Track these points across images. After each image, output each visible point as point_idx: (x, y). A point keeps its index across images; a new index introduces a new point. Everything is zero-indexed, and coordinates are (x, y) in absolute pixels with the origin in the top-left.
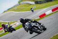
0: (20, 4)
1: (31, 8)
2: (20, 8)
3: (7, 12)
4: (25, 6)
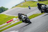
0: (25, 2)
4: (30, 3)
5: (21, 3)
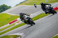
2: (32, 2)
3: (20, 6)
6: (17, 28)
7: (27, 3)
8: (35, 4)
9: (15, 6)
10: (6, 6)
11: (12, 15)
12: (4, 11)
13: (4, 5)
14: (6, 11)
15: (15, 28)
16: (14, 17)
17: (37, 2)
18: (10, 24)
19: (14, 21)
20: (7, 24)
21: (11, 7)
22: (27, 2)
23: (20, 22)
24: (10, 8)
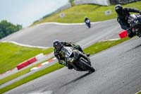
0: (72, 6)
1: (86, 17)
5: (59, 11)
6: (36, 80)
7: (59, 17)
8: (86, 19)
9: (32, 26)
10: (10, 25)
11: (23, 47)
12: (4, 37)
13: (3, 21)
14: (8, 37)
15: (31, 80)
16: (29, 51)
17: (84, 13)
18: (19, 69)
19: (29, 63)
20: (11, 69)
21: (21, 26)
22: (60, 14)
23: (43, 64)
24: (18, 30)
